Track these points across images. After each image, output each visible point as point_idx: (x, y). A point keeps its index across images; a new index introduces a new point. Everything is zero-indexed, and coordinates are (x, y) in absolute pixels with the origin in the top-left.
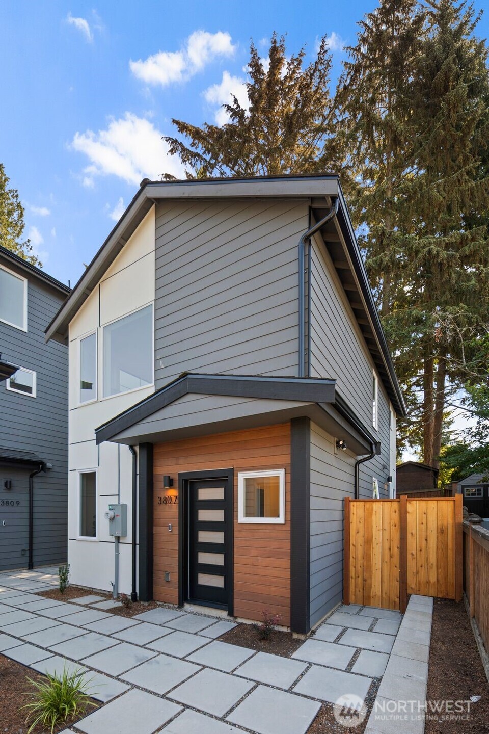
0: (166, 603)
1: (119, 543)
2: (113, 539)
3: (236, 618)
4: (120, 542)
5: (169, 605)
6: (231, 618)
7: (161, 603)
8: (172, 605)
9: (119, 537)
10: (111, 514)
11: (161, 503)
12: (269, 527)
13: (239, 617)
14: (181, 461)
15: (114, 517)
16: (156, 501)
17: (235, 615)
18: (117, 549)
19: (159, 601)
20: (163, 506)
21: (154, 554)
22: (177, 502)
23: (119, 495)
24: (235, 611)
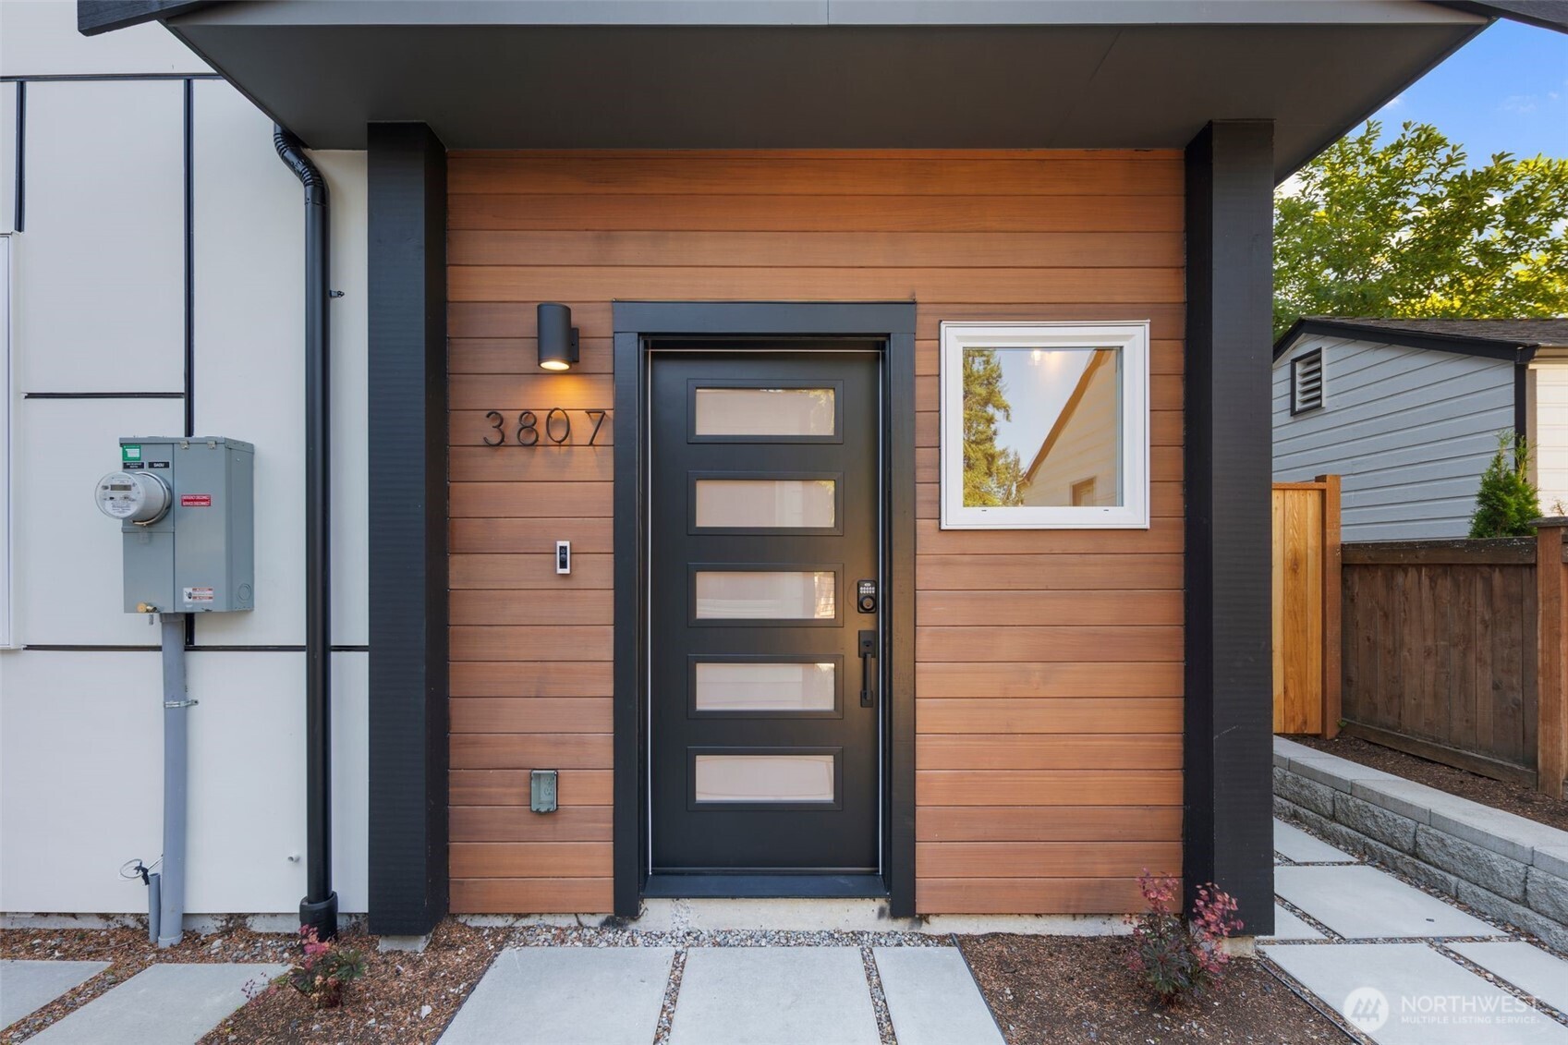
0: (527, 915)
1: (190, 645)
2: (152, 633)
3: (924, 918)
4: (197, 643)
5: (549, 920)
6: (901, 925)
7: (499, 922)
8: (564, 922)
9: (189, 620)
10: (147, 489)
11: (501, 444)
12: (1079, 545)
13: (938, 915)
14: (630, 249)
15: (169, 507)
16: (471, 428)
17: (921, 908)
18: (177, 688)
19: (484, 915)
20: (515, 459)
21: (452, 691)
22: (606, 436)
23: (189, 395)
24: (921, 894)
